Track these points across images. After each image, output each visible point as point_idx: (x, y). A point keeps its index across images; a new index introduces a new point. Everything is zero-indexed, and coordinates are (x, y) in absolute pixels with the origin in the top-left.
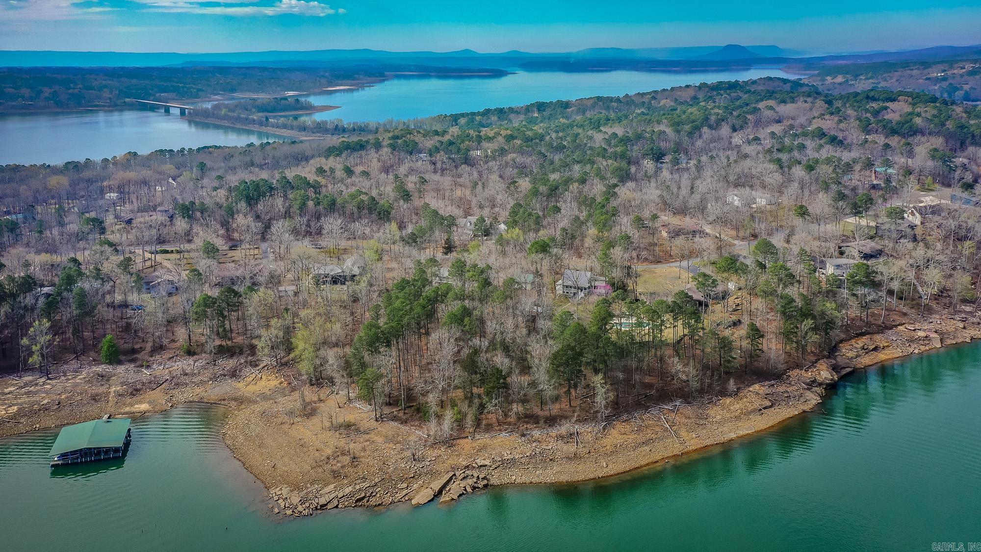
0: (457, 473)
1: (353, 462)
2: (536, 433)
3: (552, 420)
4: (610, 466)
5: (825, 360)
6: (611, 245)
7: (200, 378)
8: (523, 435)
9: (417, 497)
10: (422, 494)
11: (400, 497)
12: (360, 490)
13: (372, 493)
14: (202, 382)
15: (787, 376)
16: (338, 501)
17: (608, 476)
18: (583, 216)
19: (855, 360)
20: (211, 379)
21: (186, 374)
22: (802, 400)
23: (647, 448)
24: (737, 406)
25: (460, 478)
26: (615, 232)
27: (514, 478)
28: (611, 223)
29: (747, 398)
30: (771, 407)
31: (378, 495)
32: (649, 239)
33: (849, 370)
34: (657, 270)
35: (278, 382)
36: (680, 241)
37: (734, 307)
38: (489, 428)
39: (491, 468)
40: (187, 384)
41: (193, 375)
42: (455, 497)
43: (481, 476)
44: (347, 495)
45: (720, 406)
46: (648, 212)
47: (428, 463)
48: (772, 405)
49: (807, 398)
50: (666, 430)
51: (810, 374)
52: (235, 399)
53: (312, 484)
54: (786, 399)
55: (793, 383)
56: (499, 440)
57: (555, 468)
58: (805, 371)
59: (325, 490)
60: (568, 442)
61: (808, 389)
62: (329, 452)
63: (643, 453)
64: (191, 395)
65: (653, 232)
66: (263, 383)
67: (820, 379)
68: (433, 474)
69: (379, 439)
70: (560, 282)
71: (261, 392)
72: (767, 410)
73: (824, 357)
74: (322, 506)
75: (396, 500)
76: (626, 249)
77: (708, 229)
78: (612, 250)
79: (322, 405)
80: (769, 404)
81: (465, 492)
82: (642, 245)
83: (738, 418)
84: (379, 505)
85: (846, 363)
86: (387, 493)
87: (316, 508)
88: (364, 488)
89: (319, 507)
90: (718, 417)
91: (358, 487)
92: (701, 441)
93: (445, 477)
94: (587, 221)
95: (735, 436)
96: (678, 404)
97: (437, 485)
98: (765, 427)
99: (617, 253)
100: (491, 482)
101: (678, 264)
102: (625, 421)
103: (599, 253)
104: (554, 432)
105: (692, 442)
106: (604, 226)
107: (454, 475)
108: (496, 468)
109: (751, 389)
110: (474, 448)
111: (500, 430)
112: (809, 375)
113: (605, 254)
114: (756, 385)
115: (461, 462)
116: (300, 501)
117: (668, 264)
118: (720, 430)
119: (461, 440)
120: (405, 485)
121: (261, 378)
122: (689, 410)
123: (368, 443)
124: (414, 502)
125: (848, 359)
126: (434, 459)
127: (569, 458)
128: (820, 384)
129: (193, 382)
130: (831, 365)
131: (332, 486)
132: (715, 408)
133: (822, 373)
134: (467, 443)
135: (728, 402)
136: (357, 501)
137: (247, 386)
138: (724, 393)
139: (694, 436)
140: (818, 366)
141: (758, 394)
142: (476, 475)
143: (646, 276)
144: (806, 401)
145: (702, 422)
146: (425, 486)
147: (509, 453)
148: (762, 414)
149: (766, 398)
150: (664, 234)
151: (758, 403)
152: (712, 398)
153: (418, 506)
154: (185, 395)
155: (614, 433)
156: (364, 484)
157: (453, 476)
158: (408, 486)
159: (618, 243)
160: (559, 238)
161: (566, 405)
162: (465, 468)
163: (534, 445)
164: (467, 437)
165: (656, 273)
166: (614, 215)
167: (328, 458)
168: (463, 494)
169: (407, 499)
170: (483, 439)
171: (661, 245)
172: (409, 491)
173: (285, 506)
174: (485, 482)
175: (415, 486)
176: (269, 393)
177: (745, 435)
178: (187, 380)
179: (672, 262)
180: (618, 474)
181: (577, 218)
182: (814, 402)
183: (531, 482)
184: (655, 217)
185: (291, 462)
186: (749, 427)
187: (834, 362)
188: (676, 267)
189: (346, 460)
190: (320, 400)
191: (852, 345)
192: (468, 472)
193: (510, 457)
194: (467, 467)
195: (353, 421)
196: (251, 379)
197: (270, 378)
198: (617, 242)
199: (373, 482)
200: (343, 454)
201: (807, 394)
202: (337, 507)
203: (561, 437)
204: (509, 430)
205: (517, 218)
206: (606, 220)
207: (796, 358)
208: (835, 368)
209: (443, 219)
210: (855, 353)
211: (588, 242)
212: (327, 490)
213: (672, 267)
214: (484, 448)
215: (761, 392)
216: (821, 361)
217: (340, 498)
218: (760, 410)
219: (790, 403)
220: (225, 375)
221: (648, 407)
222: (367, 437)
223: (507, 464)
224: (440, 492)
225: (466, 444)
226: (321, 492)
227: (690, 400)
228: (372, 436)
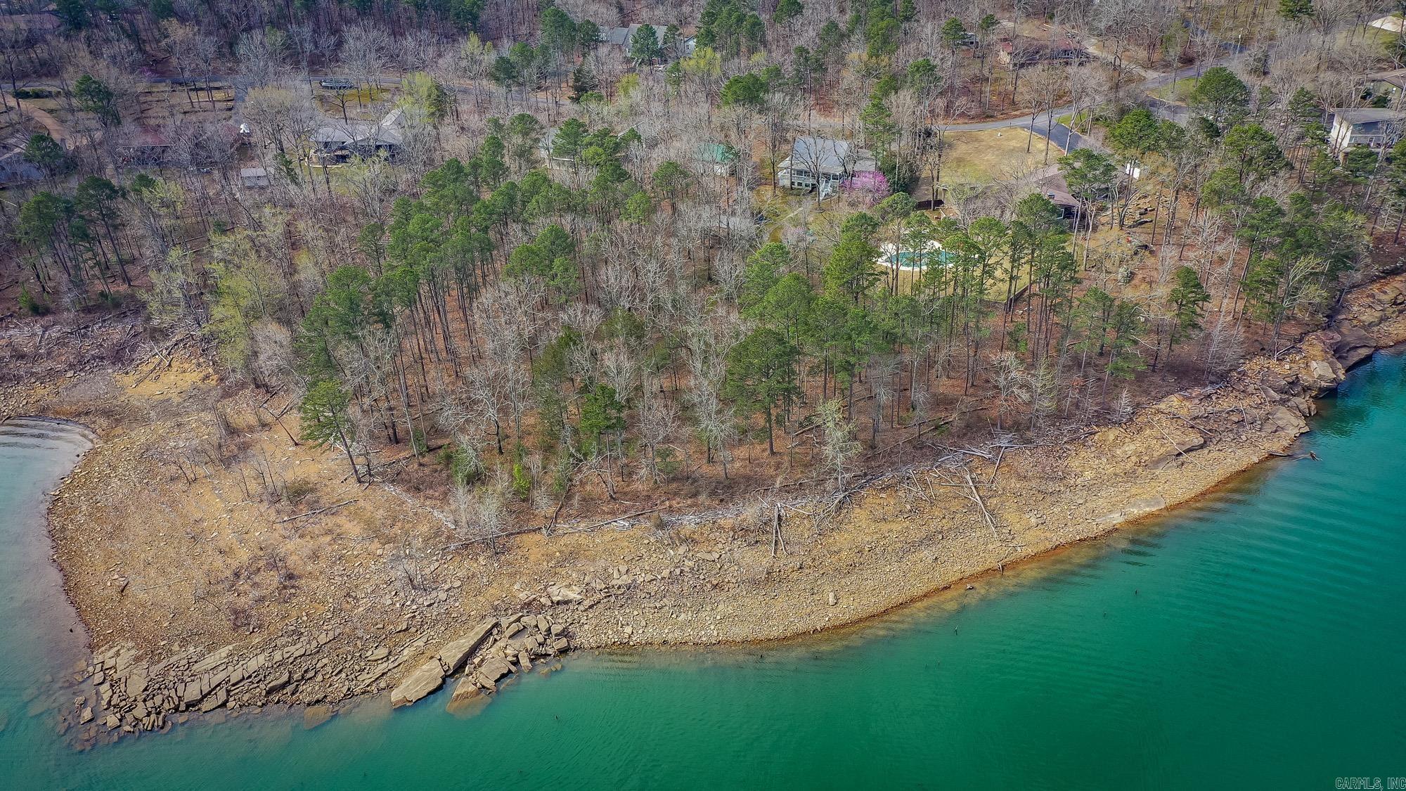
0: (504, 622)
1: (285, 587)
2: (689, 522)
3: (730, 487)
4: (843, 603)
5: (1319, 333)
6: (893, 84)
7: (50, 364)
8: (661, 525)
9: (406, 682)
10: (417, 673)
11: (368, 682)
12: (281, 663)
13: (306, 671)
14: (52, 374)
15: (1239, 373)
16: (228, 691)
17: (835, 627)
18: (844, 22)
19: (1376, 329)
20: (71, 366)
21: (22, 357)
22: (1269, 428)
23: (927, 554)
24: (1130, 448)
25: (508, 633)
26: (906, 57)
27: (628, 630)
28: (901, 35)
29: (1152, 427)
30: (1202, 447)
31: (319, 678)
32: (975, 69)
33: (1364, 352)
34: (984, 135)
35: (202, 375)
36: (1036, 74)
37: (1137, 216)
38: (589, 507)
39: (581, 608)
40: (18, 379)
41: (36, 358)
42: (490, 683)
43: (556, 629)
44: (250, 677)
45: (1093, 449)
46: (977, 11)
47: (443, 596)
48: (1205, 442)
49: (1280, 423)
50: (972, 508)
51: (1287, 367)
52: (107, 413)
53: (184, 643)
54: (1235, 426)
55: (1251, 389)
56: (607, 538)
57: (721, 607)
58: (1278, 360)
59: (207, 661)
60: (757, 542)
61: (1283, 402)
62: (244, 555)
63: (920, 566)
64: (24, 402)
65: (982, 53)
66: (170, 377)
67: (1306, 379)
68: (452, 623)
69: (353, 529)
70: (787, 162)
71: (161, 397)
72: (1192, 454)
73: (1318, 327)
74: (188, 705)
75: (358, 691)
76: (923, 93)
77: (1092, 47)
78: (893, 97)
79: (264, 436)
80: (1198, 440)
81: (513, 668)
82: (958, 83)
83: (1130, 476)
84: (318, 701)
85: (1360, 338)
86: (340, 672)
87: (176, 709)
88: (291, 660)
89: (182, 707)
90: (1088, 475)
91: (278, 656)
92: (1048, 534)
93: (477, 629)
94: (852, 31)
95: (1121, 520)
96: (1004, 443)
97: (452, 654)
98: (1187, 497)
99: (904, 103)
100: (577, 642)
101: (1027, 121)
102: (888, 487)
103: (866, 104)
104: (728, 518)
105: (1030, 536)
106: (886, 41)
107: (496, 625)
108: (591, 607)
109: (1162, 406)
110: (550, 556)
111: (613, 513)
112: (1284, 370)
113: (879, 107)
114: (1173, 398)
115: (516, 594)
116: (146, 690)
117: (1008, 122)
118: (1090, 505)
119: (525, 536)
120: (382, 652)
121: (170, 365)
122: (1025, 461)
123: (328, 538)
124: (396, 695)
125: (1364, 327)
126: (459, 583)
127: (755, 583)
128: (1306, 389)
129: (32, 374)
130: (1331, 345)
131: (224, 651)
132: (1083, 454)
133: (1314, 364)
134: (537, 544)
135: (1111, 437)
136: (269, 693)
137: (139, 381)
138: (1104, 417)
139: (1033, 520)
140: (1304, 347)
141: (1175, 417)
142: (543, 626)
143: (961, 149)
144: (1276, 431)
145: (1051, 486)
146: (428, 654)
147: (623, 569)
148: (1182, 464)
149: (1192, 427)
150: (1005, 58)
151: (1176, 438)
152: (1078, 429)
153: (402, 708)
154: (12, 402)
155: (859, 515)
156: (292, 649)
157: (493, 627)
158: (390, 653)
159: (909, 79)
160: (789, 70)
161: (764, 450)
162: (522, 608)
163: (682, 550)
164: (540, 529)
165: (983, 141)
166: (907, 19)
167: (237, 575)
168: (510, 672)
169: (383, 685)
170: (574, 533)
171: (996, 80)
172: (391, 666)
173: (110, 702)
174: (563, 643)
175: (406, 652)
176: (176, 400)
177: (1144, 518)
178: (22, 368)
179: (1016, 116)
180: (861, 620)
181: (833, 26)
182: (1293, 432)
183: (665, 642)
184: (989, 22)
185: (161, 580)
186: (1154, 497)
187: (1338, 337)
188: (1023, 128)
189: (272, 580)
190: (264, 425)
191: (1373, 296)
192: (529, 620)
193: (626, 579)
194: (528, 605)
195: (313, 478)
196: (151, 366)
197: (186, 366)
198: (906, 76)
199: (314, 644)
200: (273, 566)
201: (1279, 415)
202: (224, 705)
203: (741, 532)
204: (633, 513)
205: (715, 28)
206: (890, 29)
207: (1261, 332)
208: (1339, 351)
209: (574, 29)
210: (1378, 314)
211: (849, 77)
212: (210, 661)
213: (1015, 128)
214: (571, 556)
215: (1183, 413)
216: (1312, 336)
217: (233, 685)
218: (1180, 454)
219: (1244, 438)
220: (102, 358)
221: (939, 454)
222: (329, 521)
223: (616, 598)
224: (460, 667)
225: (534, 546)
226: (196, 666)
227: (1030, 434)
228: (341, 520)
